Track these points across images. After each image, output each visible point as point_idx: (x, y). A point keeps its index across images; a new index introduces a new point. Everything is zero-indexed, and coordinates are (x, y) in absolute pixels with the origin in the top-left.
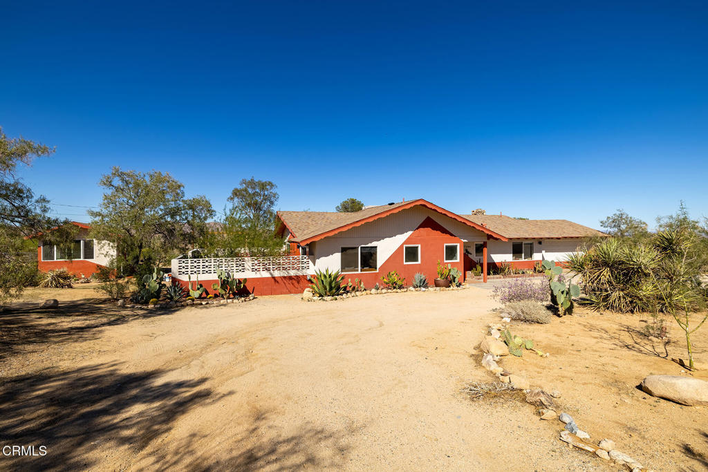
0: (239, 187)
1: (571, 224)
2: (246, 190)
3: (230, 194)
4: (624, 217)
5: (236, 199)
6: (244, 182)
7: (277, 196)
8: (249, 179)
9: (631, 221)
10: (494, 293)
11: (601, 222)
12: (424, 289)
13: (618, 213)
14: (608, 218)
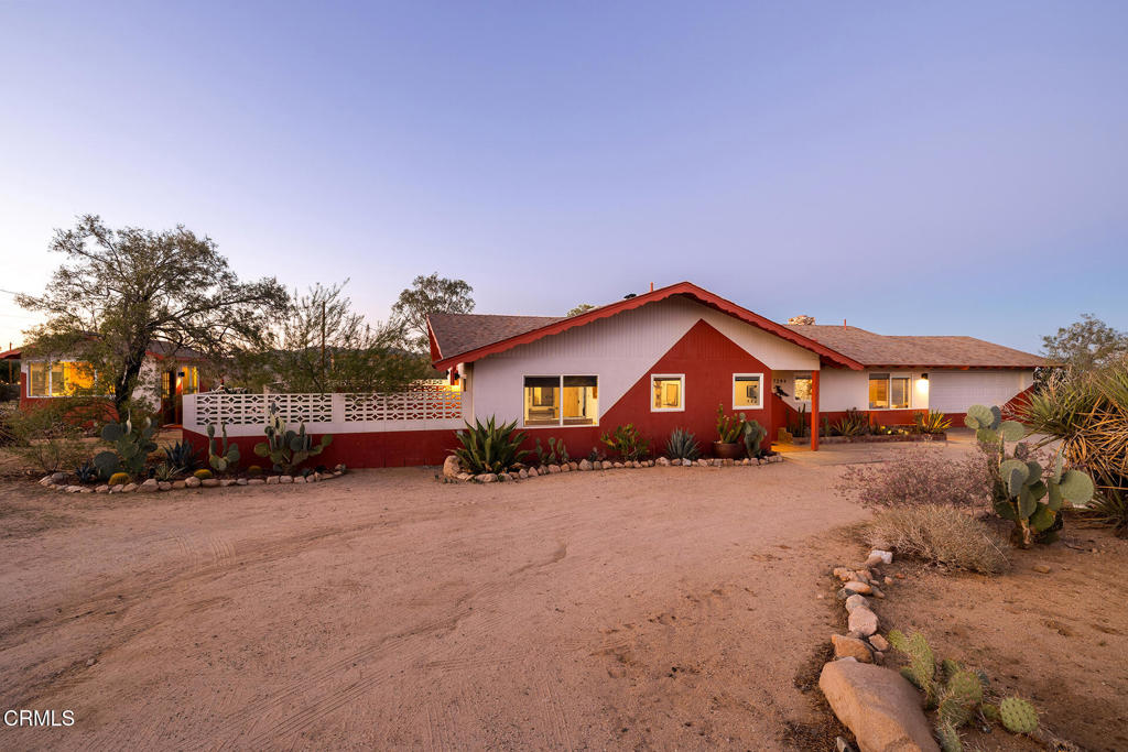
0: (412, 289)
1: (980, 344)
2: (422, 293)
3: (397, 300)
4: (1095, 329)
5: (406, 308)
6: (421, 280)
7: (471, 304)
8: (427, 276)
9: (1109, 338)
10: (845, 483)
11: (1045, 339)
12: (688, 462)
13: (1083, 322)
14: (1062, 330)
